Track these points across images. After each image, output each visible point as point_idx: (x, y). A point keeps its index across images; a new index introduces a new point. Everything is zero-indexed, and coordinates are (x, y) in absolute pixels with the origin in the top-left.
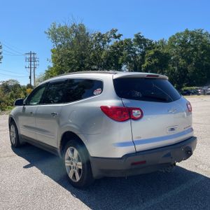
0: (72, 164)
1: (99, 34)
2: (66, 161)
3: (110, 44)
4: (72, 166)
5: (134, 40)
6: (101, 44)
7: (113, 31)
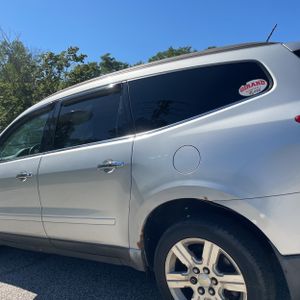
0: (194, 281)
1: (51, 55)
2: (169, 277)
3: (69, 70)
4: (195, 287)
5: (102, 64)
6: (55, 70)
7: (73, 51)
